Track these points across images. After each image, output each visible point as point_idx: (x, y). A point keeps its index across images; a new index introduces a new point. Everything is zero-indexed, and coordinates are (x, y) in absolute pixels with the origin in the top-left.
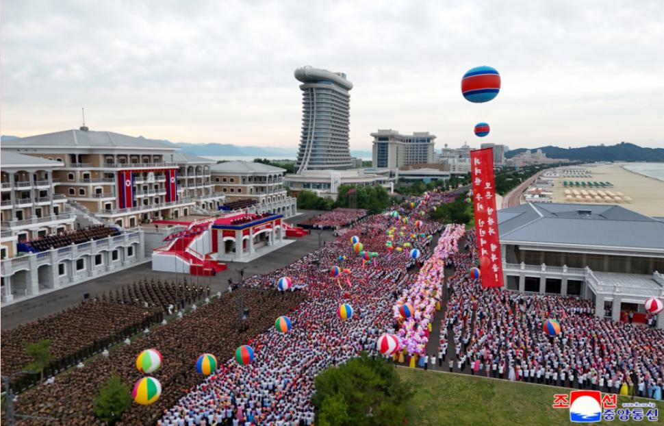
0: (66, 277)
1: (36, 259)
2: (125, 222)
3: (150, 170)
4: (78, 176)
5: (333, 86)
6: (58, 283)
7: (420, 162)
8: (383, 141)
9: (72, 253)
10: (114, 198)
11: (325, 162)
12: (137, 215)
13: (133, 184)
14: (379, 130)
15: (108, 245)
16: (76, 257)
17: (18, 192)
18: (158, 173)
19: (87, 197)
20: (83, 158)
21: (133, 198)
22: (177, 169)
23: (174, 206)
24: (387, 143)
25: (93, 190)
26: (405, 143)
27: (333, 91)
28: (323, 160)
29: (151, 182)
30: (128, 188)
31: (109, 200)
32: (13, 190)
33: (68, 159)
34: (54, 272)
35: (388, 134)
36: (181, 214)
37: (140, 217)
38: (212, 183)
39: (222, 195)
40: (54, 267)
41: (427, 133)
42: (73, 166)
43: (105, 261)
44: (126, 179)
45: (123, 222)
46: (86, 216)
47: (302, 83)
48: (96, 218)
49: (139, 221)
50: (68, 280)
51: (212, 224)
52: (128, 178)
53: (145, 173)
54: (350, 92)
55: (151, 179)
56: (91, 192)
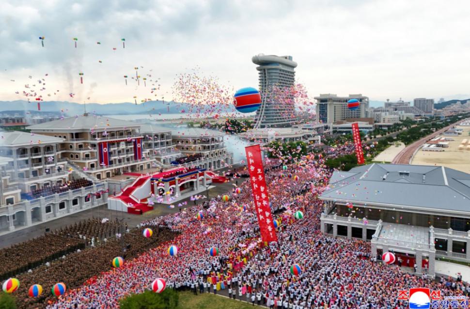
0: (52, 214)
1: (30, 204)
2: (103, 175)
3: (122, 141)
4: (75, 146)
5: (280, 67)
6: (46, 218)
7: (354, 117)
8: (323, 103)
9: (55, 200)
10: (96, 160)
11: (274, 121)
12: (112, 170)
13: (109, 150)
14: (321, 95)
15: (81, 193)
16: (58, 201)
17: (33, 160)
18: (128, 143)
19: (80, 159)
20: (78, 135)
21: (109, 159)
22: (142, 138)
23: (139, 163)
24: (327, 104)
25: (83, 156)
26: (342, 103)
27: (281, 70)
28: (272, 119)
29: (123, 148)
30: (106, 154)
31: (92, 161)
32: (29, 158)
33: (69, 137)
34: (42, 211)
35: (328, 97)
36: (145, 167)
37: (114, 171)
38: (173, 145)
39: (179, 152)
40: (42, 209)
41: (360, 95)
42: (71, 140)
43: (80, 203)
44: (104, 148)
45: (101, 175)
46: (78, 172)
47: (259, 66)
48: (84, 173)
49: (113, 174)
50: (53, 215)
51: (151, 178)
52: (105, 146)
53: (118, 143)
54: (295, 69)
55: (123, 146)
56: (82, 156)
